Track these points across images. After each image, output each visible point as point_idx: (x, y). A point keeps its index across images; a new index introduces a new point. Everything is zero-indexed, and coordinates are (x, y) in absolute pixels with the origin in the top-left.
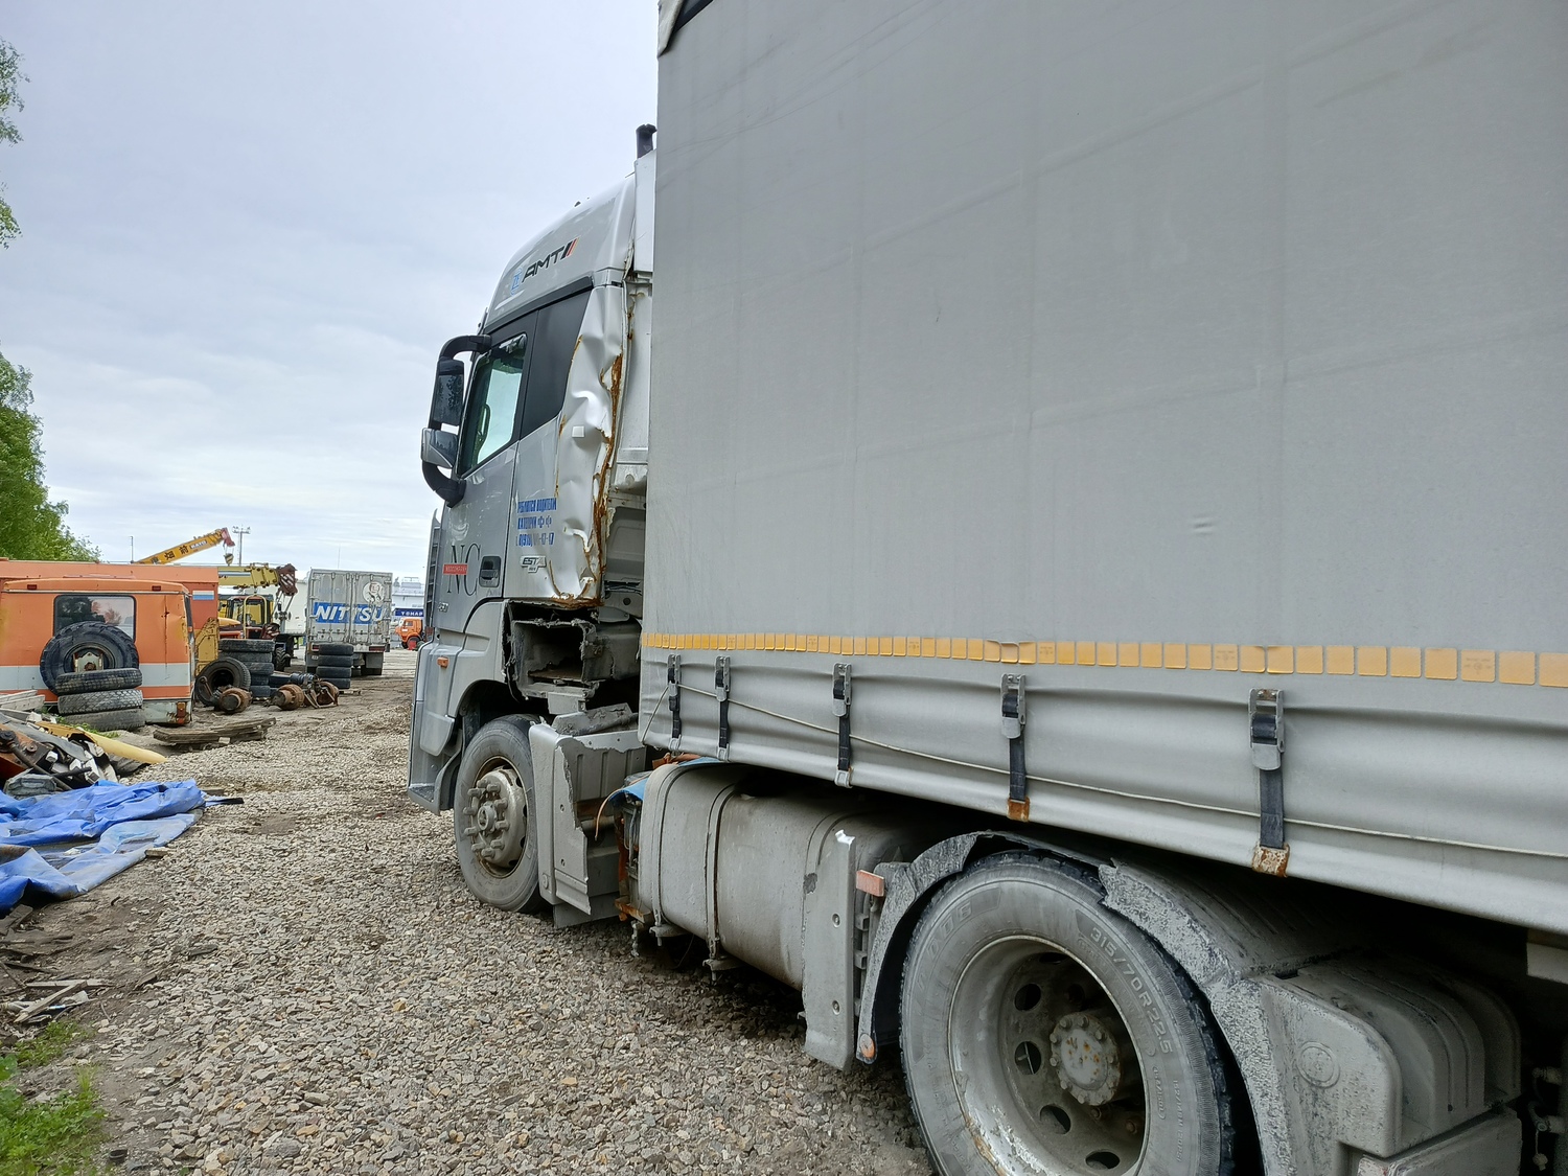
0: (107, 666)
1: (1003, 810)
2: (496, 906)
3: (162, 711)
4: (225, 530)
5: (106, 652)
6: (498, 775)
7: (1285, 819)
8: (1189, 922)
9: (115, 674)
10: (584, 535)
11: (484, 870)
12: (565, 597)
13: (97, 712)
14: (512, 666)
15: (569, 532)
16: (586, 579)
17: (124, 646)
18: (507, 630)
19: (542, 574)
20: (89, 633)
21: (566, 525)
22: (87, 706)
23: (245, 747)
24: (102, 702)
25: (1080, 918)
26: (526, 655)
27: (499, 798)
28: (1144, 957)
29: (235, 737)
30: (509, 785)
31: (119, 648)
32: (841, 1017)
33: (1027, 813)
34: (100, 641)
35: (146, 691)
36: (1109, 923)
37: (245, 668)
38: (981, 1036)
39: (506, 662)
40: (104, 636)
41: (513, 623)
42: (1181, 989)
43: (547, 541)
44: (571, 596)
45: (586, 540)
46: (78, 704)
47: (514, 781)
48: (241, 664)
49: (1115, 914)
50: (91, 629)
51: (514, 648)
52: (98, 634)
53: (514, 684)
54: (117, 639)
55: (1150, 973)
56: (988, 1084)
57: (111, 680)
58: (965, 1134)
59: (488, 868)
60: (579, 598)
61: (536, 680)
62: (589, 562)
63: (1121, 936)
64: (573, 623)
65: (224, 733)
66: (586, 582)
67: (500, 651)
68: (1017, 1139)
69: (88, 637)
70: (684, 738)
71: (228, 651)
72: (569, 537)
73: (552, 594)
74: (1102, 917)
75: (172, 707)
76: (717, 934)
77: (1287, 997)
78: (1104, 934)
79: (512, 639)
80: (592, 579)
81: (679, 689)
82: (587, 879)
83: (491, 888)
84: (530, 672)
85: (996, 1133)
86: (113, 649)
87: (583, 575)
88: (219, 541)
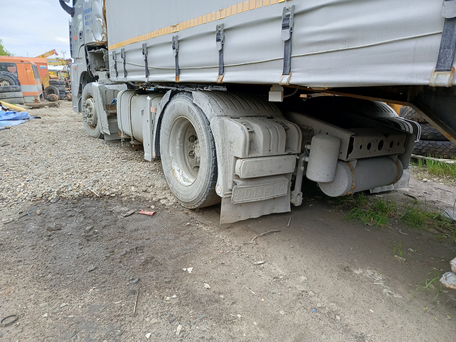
0: (10, 85)
1: (174, 80)
2: (93, 137)
3: (30, 100)
4: (54, 50)
5: (10, 81)
6: (89, 100)
7: (224, 66)
8: (208, 103)
9: (12, 87)
10: (101, 20)
11: (90, 128)
12: (97, 41)
13: (9, 98)
14: (89, 66)
15: (97, 19)
16: (103, 35)
17: (14, 79)
18: (86, 55)
19: (92, 34)
20: (3, 75)
21: (96, 17)
22: (6, 97)
23: (52, 108)
24: (10, 96)
25: (189, 107)
26: (93, 63)
27: (90, 106)
28: (200, 115)
29: (50, 106)
30: (92, 102)
31: (13, 79)
32: (150, 147)
33: (179, 80)
34: (7, 77)
35: (23, 93)
36: (194, 108)
37: (57, 89)
38: (178, 148)
39: (87, 65)
40: (8, 76)
41: (88, 52)
42: (207, 123)
43: (91, 23)
44: (99, 41)
45: (102, 21)
46: (3, 96)
47: (93, 101)
48: (56, 88)
49: (195, 105)
50: (3, 74)
51: (89, 60)
52: (6, 75)
53: (91, 72)
54: (12, 77)
55: (200, 119)
56: (179, 160)
57: (11, 89)
58: (171, 171)
59: (91, 127)
60: (101, 41)
61: (97, 70)
62: (103, 29)
63: (196, 111)
64: (100, 50)
65: (47, 105)
66: (103, 36)
67: (85, 61)
68: (184, 172)
69: (3, 76)
70: (119, 77)
71: (52, 84)
72: (97, 21)
73: (94, 41)
74: (193, 106)
75: (33, 98)
76: (132, 134)
77: (227, 121)
78: (193, 111)
79: (88, 57)
80: (105, 35)
81: (116, 62)
82: (108, 125)
83: (91, 132)
84: (95, 68)
85: (179, 171)
86: (12, 80)
87: (102, 34)
88: (53, 54)
